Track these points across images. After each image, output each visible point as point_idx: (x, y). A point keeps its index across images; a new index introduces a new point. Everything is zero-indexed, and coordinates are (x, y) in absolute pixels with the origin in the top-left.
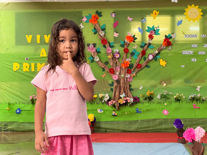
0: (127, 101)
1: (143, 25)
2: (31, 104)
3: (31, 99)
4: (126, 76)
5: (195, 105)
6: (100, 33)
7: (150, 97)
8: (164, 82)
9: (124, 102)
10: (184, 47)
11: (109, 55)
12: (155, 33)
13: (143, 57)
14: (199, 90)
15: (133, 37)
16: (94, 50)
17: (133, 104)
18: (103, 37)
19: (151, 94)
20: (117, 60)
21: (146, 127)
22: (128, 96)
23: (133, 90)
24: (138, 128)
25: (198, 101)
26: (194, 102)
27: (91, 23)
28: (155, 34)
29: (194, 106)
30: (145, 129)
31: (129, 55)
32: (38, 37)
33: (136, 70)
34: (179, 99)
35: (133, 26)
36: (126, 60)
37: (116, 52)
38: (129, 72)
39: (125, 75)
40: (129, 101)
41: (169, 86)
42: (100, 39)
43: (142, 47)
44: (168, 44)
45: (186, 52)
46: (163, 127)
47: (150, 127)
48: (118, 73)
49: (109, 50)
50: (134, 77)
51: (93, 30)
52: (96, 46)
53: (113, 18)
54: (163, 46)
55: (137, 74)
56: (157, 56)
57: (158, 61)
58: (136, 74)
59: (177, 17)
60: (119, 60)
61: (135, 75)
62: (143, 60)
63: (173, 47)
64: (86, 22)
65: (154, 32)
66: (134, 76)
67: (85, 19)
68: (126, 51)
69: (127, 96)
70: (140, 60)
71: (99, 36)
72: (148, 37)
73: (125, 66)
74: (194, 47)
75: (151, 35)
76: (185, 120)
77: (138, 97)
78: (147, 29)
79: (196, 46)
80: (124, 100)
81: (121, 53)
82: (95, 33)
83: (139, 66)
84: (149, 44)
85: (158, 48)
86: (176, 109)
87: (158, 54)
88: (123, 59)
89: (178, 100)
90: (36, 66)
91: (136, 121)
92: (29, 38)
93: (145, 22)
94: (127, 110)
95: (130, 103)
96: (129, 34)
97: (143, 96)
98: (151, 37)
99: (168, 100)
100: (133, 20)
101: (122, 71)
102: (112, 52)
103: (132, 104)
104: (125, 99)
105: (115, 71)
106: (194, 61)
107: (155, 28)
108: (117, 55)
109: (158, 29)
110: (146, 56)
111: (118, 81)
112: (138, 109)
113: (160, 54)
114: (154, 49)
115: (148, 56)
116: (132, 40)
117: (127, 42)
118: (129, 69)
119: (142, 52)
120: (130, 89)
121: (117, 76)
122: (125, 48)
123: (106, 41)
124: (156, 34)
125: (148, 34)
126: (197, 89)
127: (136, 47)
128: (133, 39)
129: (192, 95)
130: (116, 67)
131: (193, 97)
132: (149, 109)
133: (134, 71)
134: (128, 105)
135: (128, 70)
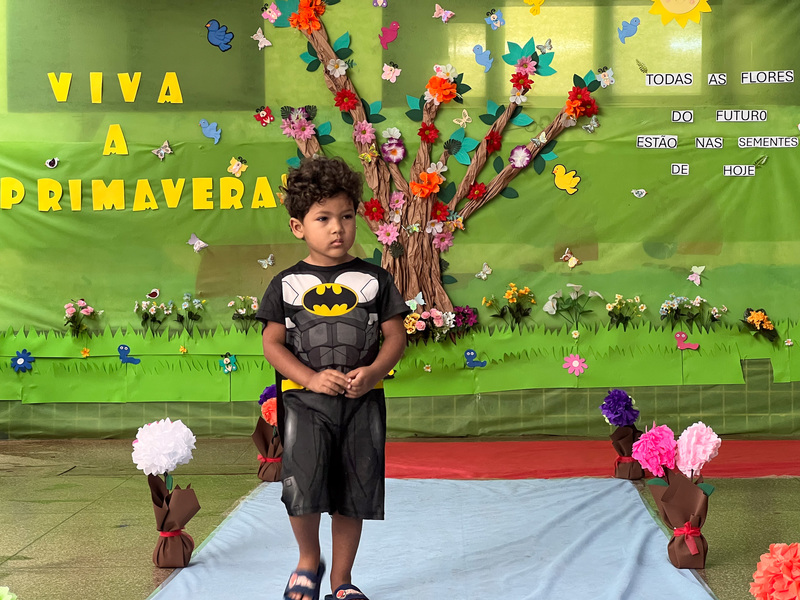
0: (432, 323)
1: (493, 37)
2: (69, 333)
3: (68, 314)
4: (428, 231)
5: (683, 336)
6: (329, 68)
7: (519, 306)
8: (571, 254)
9: (421, 327)
10: (644, 122)
11: (364, 149)
12: (536, 66)
13: (492, 159)
14: (697, 283)
15: (455, 82)
16: (309, 132)
17: (454, 334)
18: (341, 82)
19: (521, 297)
20: (394, 169)
21: (504, 421)
22: (434, 305)
23: (453, 280)
24: (471, 424)
25: (694, 323)
26: (678, 326)
27: (297, 27)
28: (537, 70)
29: (681, 340)
30: (499, 428)
31: (439, 150)
32: (96, 80)
33: (467, 206)
34: (626, 314)
35: (455, 39)
36: (429, 170)
37: (391, 139)
38: (439, 213)
39: (423, 227)
40: (438, 324)
41: (587, 265)
42: (331, 89)
43: (487, 119)
44: (583, 110)
45: (650, 140)
46: (566, 417)
47: (516, 420)
48: (397, 219)
49: (364, 132)
50: (460, 232)
51: (302, 56)
52: (315, 115)
53: (379, 11)
54: (565, 115)
55: (471, 222)
56: (543, 156)
57: (546, 175)
58: (464, 222)
59: (618, 7)
60: (402, 170)
61: (462, 225)
62: (490, 169)
63: (604, 120)
64: (278, 24)
65: (535, 63)
66: (457, 228)
67: (272, 14)
68: (429, 135)
69: (431, 303)
70: (481, 170)
71: (327, 78)
72: (512, 81)
73: (423, 193)
74: (682, 120)
75: (523, 74)
76: (646, 392)
77: (471, 306)
78: (507, 51)
79: (687, 117)
80: (421, 319)
81: (407, 141)
82: (312, 67)
83: (477, 193)
84: (512, 106)
85: (546, 124)
86: (615, 352)
87: (550, 144)
88: (418, 166)
89: (620, 318)
90: (87, 191)
91: (466, 399)
92: (60, 85)
93: (498, 25)
94: (431, 355)
95: (444, 332)
96: (438, 69)
97: (491, 306)
98: (521, 81)
99: (584, 319)
100: (453, 17)
101: (411, 210)
102: (377, 139)
103: (452, 336)
104: (425, 315)
105: (387, 209)
106: (680, 173)
107: (537, 50)
108: (394, 152)
109: (547, 51)
110: (504, 153)
111: (398, 249)
112: (472, 353)
113: (556, 148)
114: (531, 128)
115: (512, 153)
116: (451, 94)
117: (432, 103)
118: (440, 201)
119: (487, 141)
120: (442, 278)
121: (396, 228)
122: (424, 124)
123: (351, 96)
124: (539, 70)
125: (510, 70)
126: (690, 278)
127: (464, 120)
128: (454, 91)
129: (673, 298)
130: (390, 195)
131: (675, 307)
132: (515, 354)
133: (456, 210)
134: (433, 338)
135: (436, 207)
